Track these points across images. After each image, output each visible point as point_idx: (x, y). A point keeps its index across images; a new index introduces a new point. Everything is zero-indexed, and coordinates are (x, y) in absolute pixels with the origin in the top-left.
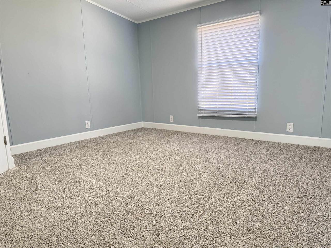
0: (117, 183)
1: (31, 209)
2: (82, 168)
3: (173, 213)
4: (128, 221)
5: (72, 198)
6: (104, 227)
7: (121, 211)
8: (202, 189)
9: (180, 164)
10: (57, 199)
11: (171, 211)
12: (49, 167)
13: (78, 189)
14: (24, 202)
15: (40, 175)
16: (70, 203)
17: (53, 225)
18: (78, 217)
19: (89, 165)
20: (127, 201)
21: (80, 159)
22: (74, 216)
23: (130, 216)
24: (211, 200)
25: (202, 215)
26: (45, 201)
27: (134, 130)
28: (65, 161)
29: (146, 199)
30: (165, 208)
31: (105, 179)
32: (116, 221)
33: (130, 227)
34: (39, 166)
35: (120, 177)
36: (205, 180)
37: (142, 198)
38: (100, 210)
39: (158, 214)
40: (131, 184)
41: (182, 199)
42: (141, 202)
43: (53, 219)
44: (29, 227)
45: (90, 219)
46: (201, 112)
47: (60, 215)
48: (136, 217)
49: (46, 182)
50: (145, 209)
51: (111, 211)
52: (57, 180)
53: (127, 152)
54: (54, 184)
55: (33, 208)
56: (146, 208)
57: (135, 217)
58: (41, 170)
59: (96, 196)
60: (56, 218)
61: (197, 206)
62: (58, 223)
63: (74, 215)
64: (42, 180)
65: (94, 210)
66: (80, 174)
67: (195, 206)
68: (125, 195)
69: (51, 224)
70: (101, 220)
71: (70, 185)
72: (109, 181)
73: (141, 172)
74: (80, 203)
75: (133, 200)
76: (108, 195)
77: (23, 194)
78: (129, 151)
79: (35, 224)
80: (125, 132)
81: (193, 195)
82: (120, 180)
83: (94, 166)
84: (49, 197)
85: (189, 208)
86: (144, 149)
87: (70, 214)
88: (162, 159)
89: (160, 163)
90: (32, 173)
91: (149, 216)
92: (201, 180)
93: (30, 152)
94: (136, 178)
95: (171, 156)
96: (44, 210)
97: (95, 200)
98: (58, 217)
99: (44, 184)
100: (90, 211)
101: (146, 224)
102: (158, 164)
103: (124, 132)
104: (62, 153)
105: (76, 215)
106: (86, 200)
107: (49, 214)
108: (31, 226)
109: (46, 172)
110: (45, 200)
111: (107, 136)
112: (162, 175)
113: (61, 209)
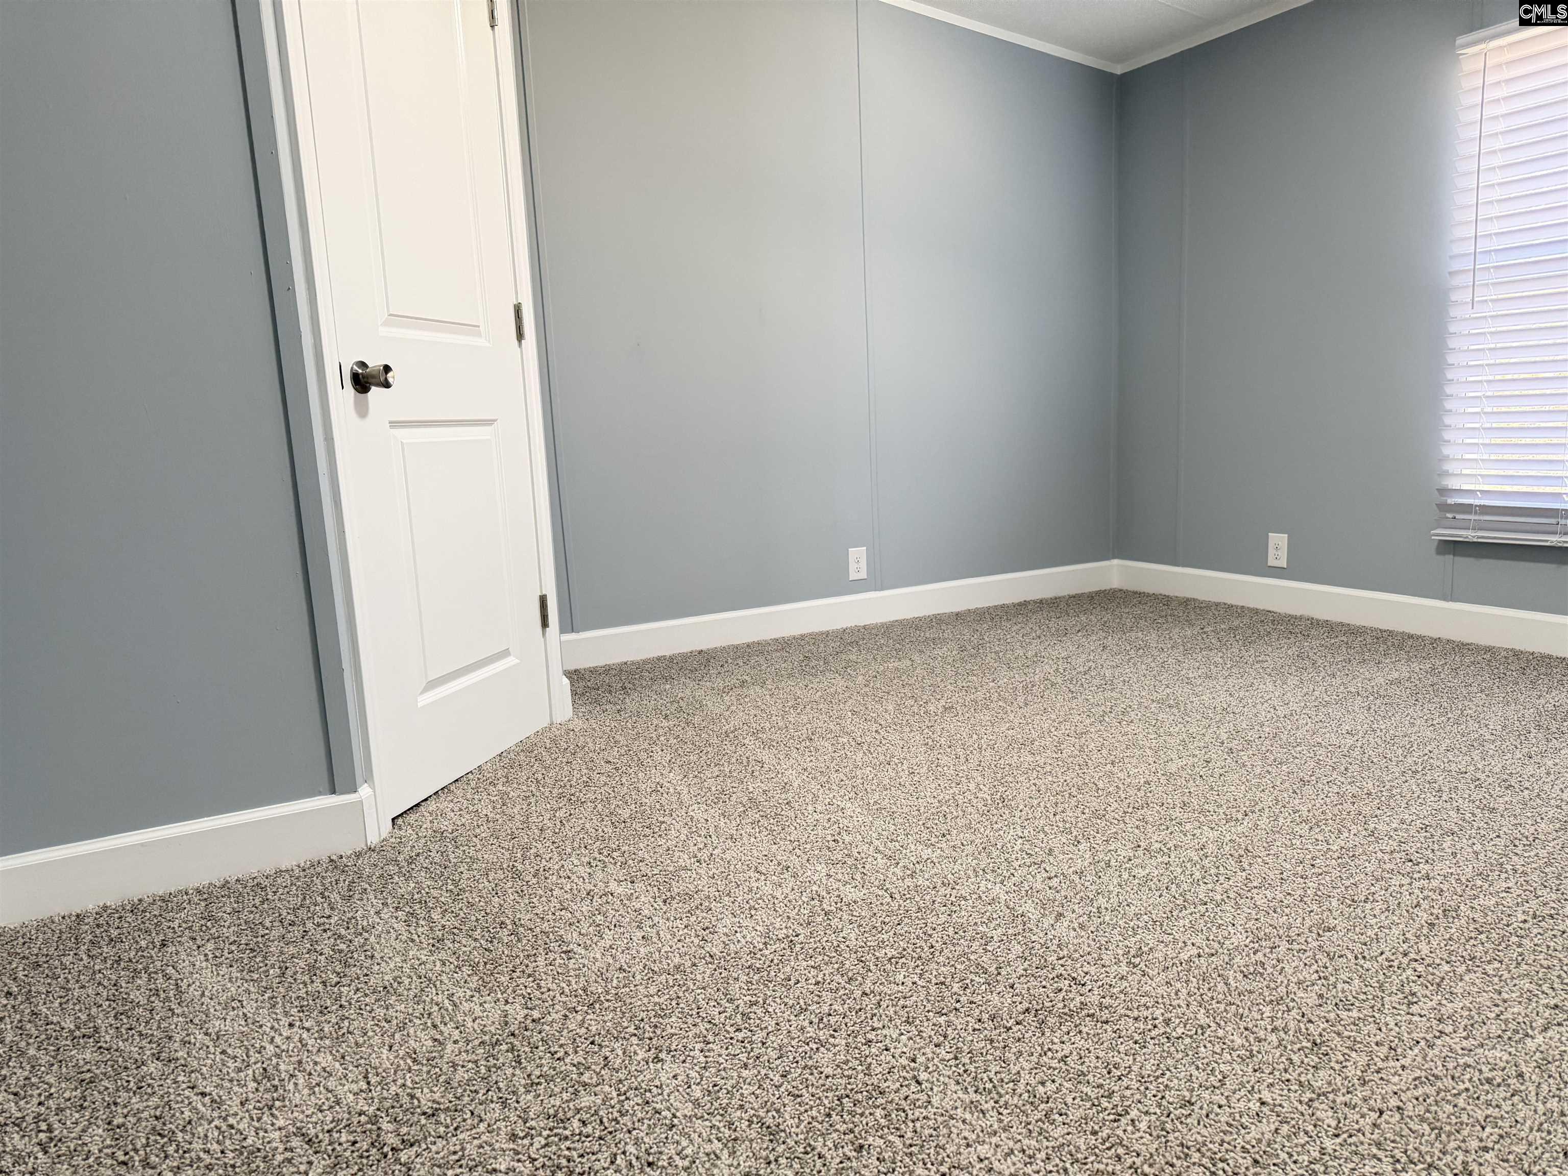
0: (956, 838)
1: (607, 890)
2: (817, 750)
3: (1212, 1024)
4: (985, 1017)
5: (760, 868)
6: (875, 1019)
7: (958, 967)
8: (1402, 938)
9: (1294, 792)
10: (704, 865)
11: (1203, 1011)
12: (690, 732)
13: (788, 838)
14: (587, 859)
15: (657, 757)
16: (750, 890)
17: (677, 967)
18: (772, 955)
19: (845, 740)
20: (992, 925)
21: (812, 709)
22: (761, 946)
23: (995, 999)
24: (1444, 1002)
25: (1380, 1064)
26: (660, 868)
27: (1070, 597)
28: (753, 712)
29: (1083, 933)
30: (1176, 994)
31: (906, 810)
32: (929, 1007)
33: (989, 1047)
34: (655, 722)
35: (970, 809)
36: (1426, 893)
37: (1065, 924)
38: (868, 944)
39: (1136, 1013)
40: (1022, 850)
41: (1274, 967)
42: (1056, 942)
43: (680, 945)
44: (591, 959)
45: (821, 975)
46: (1458, 516)
47: (708, 931)
48: (1026, 1005)
49: (672, 790)
50: (1074, 979)
51: (914, 954)
52: (713, 789)
53: (1021, 700)
54: (699, 803)
55: (613, 886)
56: (1079, 974)
57: (1020, 1008)
58: (662, 738)
59: (858, 876)
60: (692, 942)
61: (1355, 1014)
62: (694, 964)
63: (759, 943)
64: (657, 780)
65: (840, 939)
66: (806, 774)
67: (1344, 1014)
68: (984, 898)
69: (669, 965)
70: (868, 986)
71: (762, 813)
72: (921, 823)
73: (1073, 802)
74: (791, 897)
75: (1020, 927)
76: (908, 882)
77: (587, 825)
78: (1029, 698)
79: (614, 951)
80: (1025, 604)
81: (1341, 956)
82: (969, 827)
83: (865, 747)
84: (677, 854)
85: (1305, 1020)
86: (1108, 694)
87: (744, 937)
88: (1194, 756)
89: (1184, 774)
90: (627, 746)
91: (1088, 1016)
92: (1401, 886)
93: (633, 663)
94: (1046, 829)
95: (1249, 742)
96: (652, 900)
97: (850, 893)
98: (696, 941)
99: (665, 795)
100: (825, 939)
101: (1067, 1048)
102: (1169, 776)
103: (1020, 604)
104: (746, 678)
105: (765, 944)
106: (815, 888)
107: (668, 920)
108: (598, 956)
109: (677, 750)
110: (658, 863)
111: (938, 621)
112: (1181, 831)
113: (714, 908)
